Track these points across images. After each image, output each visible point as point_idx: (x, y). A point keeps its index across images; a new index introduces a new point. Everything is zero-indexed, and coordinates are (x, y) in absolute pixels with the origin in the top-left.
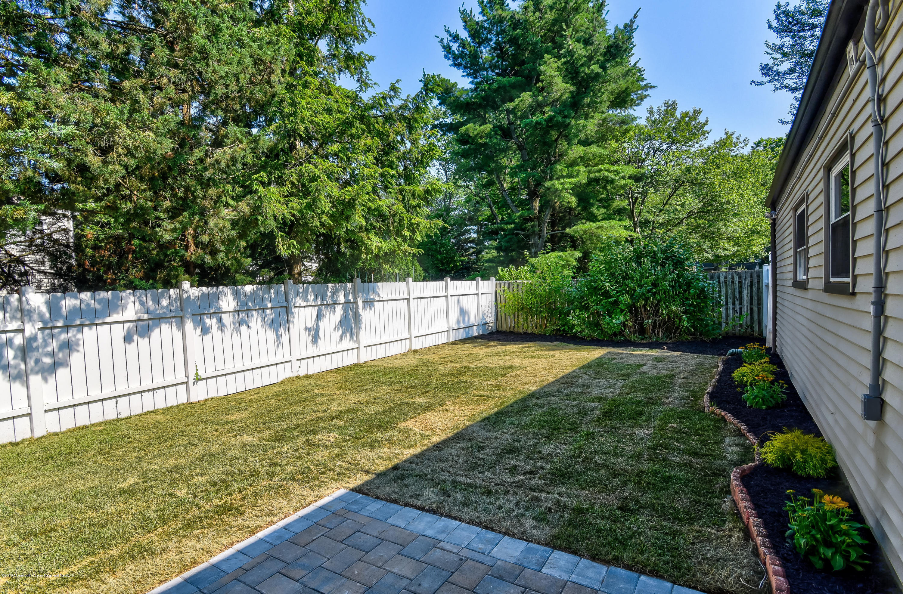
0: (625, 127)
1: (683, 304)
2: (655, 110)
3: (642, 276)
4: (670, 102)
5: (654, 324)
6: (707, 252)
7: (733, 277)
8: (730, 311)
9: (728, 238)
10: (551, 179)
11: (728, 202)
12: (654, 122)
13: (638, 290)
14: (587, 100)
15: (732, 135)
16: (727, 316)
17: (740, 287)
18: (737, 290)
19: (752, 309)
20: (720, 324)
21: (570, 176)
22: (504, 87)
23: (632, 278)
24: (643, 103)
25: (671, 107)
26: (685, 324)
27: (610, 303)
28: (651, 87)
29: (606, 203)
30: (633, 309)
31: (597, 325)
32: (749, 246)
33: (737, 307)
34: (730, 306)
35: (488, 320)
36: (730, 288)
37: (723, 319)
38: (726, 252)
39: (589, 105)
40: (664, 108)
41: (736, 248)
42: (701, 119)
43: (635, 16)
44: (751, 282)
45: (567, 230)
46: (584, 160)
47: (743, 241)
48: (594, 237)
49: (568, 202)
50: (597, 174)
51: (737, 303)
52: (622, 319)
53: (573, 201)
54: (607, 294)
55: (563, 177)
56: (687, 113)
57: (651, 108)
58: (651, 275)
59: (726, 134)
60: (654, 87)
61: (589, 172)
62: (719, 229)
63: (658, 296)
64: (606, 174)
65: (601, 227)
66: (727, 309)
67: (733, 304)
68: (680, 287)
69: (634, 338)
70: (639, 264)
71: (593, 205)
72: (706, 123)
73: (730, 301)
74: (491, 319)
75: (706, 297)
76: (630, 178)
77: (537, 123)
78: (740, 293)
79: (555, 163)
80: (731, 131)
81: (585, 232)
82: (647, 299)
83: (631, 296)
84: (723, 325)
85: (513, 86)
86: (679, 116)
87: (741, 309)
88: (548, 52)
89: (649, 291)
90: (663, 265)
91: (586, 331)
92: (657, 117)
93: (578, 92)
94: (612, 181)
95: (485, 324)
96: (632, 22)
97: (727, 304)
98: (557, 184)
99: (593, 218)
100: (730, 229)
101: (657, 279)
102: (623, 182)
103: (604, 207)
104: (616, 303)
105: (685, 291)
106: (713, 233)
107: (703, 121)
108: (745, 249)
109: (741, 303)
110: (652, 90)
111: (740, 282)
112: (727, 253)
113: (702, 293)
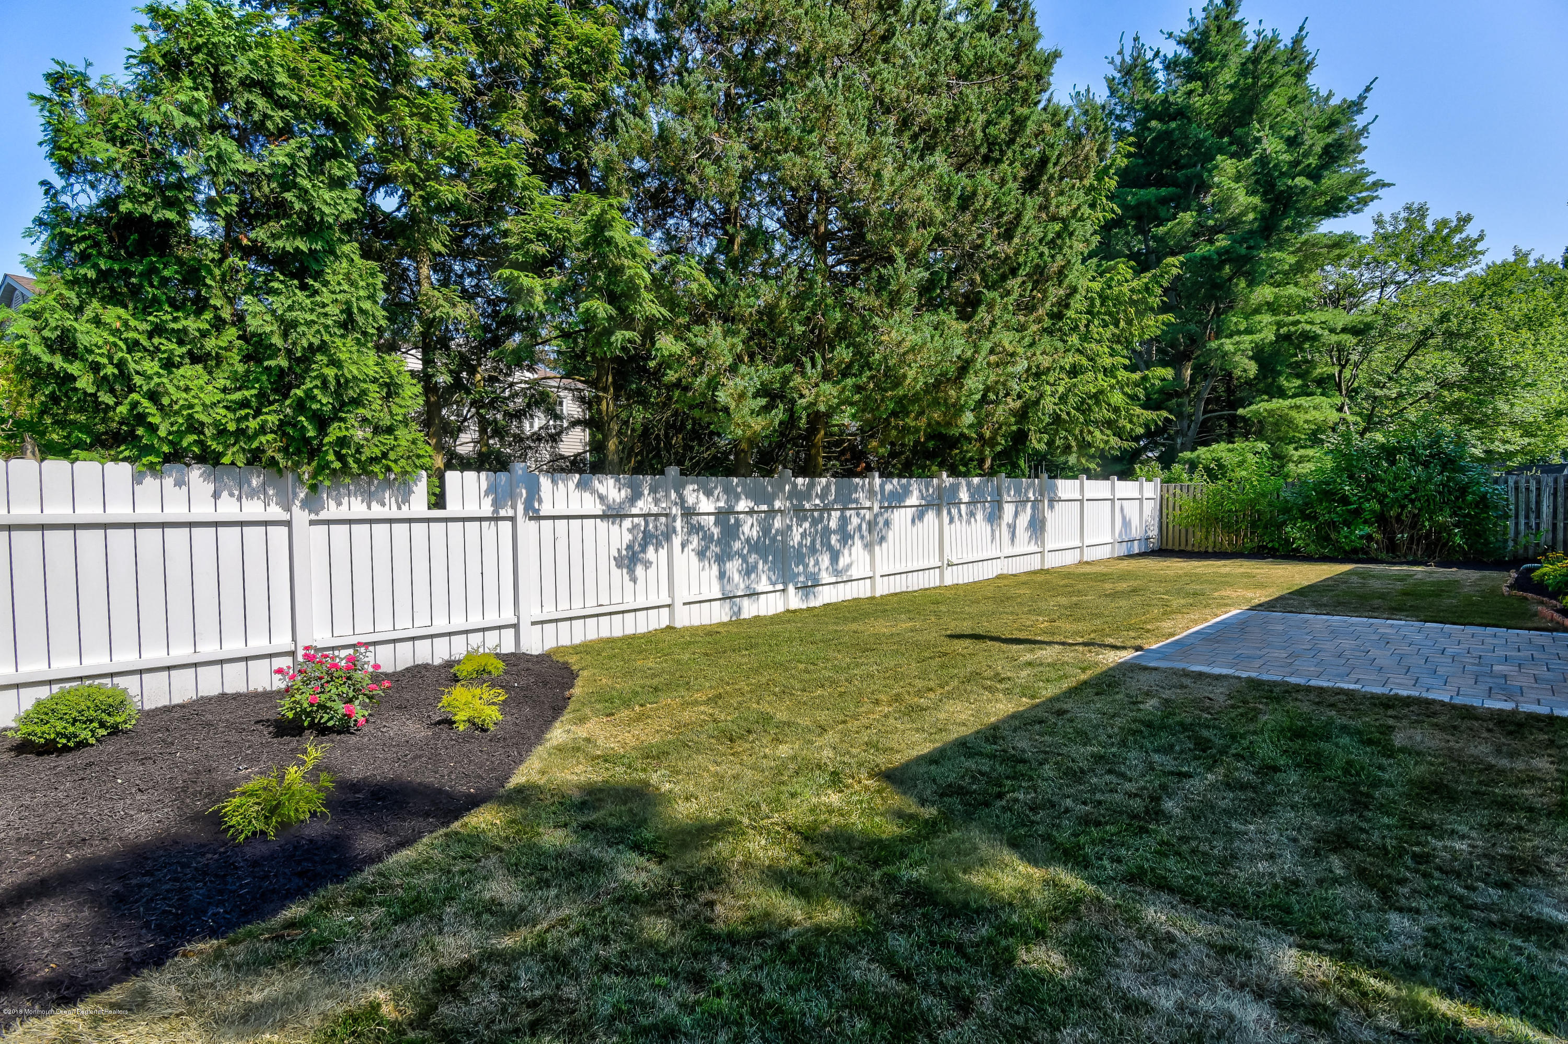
0: (1337, 252)
1: (1455, 514)
2: (1387, 218)
3: (1396, 478)
4: (1415, 206)
5: (1411, 538)
6: (1474, 446)
7: (1528, 482)
8: (1522, 527)
9: (1515, 423)
10: (1217, 337)
11: (1517, 366)
12: (1385, 238)
13: (1391, 495)
14: (1287, 222)
15: (1526, 255)
16: (1517, 533)
17: (1538, 495)
18: (1533, 496)
19: (1554, 526)
20: (1506, 541)
21: (1248, 331)
22: (1148, 203)
23: (1383, 481)
24: (1366, 209)
25: (1416, 215)
26: (1458, 540)
27: (1349, 511)
28: (1385, 185)
29: (1302, 371)
30: (1382, 520)
31: (1327, 538)
32: (1552, 437)
33: (1533, 523)
34: (1522, 521)
35: (1150, 534)
36: (1522, 497)
37: (1511, 534)
38: (1508, 446)
39: (1288, 229)
40: (1403, 215)
41: (1527, 440)
42: (1471, 231)
43: (1368, 89)
44: (1555, 489)
45: (1240, 411)
46: (1272, 307)
47: (1539, 428)
48: (1283, 421)
49: (1245, 371)
50: (1293, 329)
51: (1532, 516)
52: (1367, 530)
53: (1252, 368)
54: (1345, 500)
55: (1239, 333)
56: (1444, 223)
57: (1380, 215)
58: (1409, 476)
59: (1516, 254)
60: (1389, 185)
61: (1279, 325)
62: (1495, 409)
63: (1418, 504)
64: (1308, 327)
65: (1298, 407)
66: (1517, 524)
67: (1527, 517)
68: (1450, 493)
69: (1383, 555)
70: (1393, 463)
71: (1280, 373)
72: (1481, 237)
73: (1522, 514)
74: (1154, 532)
75: (1487, 507)
76: (1344, 330)
77: (1204, 258)
78: (1539, 503)
79: (1225, 312)
80: (1525, 249)
81: (1271, 413)
82: (1403, 507)
83: (1380, 502)
84: (1511, 543)
85: (1164, 201)
86: (1430, 227)
87: (1538, 525)
88: (1221, 151)
89: (1406, 496)
90: (1426, 465)
91: (1312, 547)
92: (1390, 229)
93: (1273, 211)
94: (1315, 338)
95: (1148, 539)
96: (1362, 98)
97: (1517, 517)
98: (1228, 345)
99: (1281, 393)
100: (1517, 409)
101: (1419, 481)
102: (1334, 338)
103: (1298, 376)
104: (1357, 512)
105: (1457, 498)
106: (1486, 415)
107: (1475, 236)
108: (1545, 442)
109: (1538, 516)
110: (1385, 189)
111: (1538, 489)
112: (1511, 448)
113: (1483, 502)
